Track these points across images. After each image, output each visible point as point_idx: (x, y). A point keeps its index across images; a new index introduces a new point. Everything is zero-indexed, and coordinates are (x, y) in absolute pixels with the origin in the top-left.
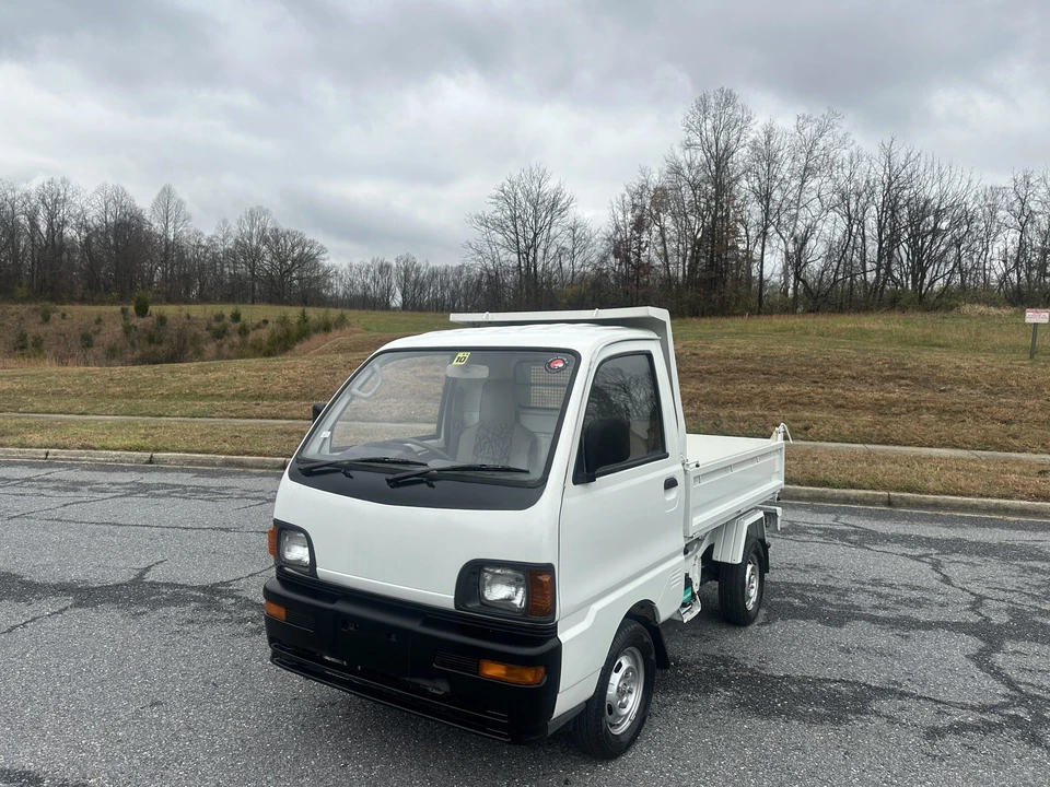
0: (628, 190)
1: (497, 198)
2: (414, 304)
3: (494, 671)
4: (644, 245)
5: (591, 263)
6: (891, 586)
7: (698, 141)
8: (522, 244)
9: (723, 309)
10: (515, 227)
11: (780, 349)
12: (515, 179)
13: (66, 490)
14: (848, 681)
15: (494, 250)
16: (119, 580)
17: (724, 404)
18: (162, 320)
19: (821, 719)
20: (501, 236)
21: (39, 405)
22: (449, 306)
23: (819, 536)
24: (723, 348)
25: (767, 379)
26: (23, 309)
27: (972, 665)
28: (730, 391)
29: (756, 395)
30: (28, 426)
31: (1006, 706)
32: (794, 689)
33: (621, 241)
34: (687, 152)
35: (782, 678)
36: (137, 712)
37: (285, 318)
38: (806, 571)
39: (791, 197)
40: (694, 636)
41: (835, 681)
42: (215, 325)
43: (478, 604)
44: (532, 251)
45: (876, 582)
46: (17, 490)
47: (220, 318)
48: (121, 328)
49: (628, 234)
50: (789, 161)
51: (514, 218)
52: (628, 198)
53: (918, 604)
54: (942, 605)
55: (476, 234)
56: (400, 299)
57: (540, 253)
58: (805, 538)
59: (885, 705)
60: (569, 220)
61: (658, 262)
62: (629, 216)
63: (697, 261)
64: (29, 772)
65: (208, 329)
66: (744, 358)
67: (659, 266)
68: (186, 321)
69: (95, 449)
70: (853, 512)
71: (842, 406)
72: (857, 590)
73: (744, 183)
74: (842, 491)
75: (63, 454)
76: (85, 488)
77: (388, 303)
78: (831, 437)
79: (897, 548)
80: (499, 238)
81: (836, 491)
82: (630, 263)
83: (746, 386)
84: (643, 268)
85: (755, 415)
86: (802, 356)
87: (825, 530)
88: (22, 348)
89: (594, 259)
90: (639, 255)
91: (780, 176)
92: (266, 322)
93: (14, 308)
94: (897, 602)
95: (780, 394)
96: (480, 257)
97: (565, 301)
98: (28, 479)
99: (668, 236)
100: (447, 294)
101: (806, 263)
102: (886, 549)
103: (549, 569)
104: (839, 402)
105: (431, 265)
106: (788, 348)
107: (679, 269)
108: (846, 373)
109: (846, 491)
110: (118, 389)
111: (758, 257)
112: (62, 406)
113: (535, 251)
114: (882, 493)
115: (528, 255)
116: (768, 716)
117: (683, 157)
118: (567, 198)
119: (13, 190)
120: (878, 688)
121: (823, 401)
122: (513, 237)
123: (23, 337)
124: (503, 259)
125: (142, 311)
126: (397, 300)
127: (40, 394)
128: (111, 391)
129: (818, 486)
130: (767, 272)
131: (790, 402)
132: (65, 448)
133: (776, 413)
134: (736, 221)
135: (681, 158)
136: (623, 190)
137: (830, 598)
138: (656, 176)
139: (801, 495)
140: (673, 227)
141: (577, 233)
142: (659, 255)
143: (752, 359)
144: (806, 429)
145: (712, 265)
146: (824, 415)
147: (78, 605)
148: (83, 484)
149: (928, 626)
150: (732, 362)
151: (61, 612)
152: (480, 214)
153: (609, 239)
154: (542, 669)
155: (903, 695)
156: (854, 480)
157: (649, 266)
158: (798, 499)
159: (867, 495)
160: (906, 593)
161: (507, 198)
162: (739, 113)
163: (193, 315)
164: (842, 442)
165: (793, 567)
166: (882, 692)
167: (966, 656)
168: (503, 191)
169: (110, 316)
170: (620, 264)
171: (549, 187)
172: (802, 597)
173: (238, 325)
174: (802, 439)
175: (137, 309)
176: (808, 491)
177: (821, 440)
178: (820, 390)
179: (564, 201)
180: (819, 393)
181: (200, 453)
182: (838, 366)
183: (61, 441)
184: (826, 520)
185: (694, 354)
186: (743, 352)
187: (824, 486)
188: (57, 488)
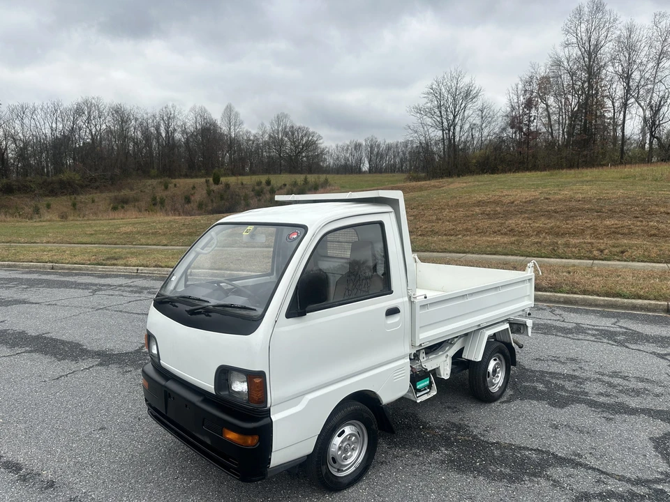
0: (521, 80)
1: (428, 94)
2: (376, 168)
3: (231, 436)
4: (532, 118)
5: (494, 133)
6: (625, 378)
7: (575, 40)
8: (445, 124)
9: (592, 162)
10: (441, 112)
11: (612, 194)
12: (440, 79)
13: (136, 292)
14: (542, 451)
15: (426, 129)
16: (130, 350)
17: (563, 235)
18: (227, 186)
19: (502, 476)
20: (430, 120)
21: (143, 241)
22: (399, 169)
23: (594, 335)
24: (571, 193)
25: (599, 216)
26: (154, 182)
27: (650, 445)
28: (569, 225)
29: (588, 227)
30: (132, 253)
31: (658, 481)
32: (497, 453)
33: (515, 117)
34: (566, 49)
35: (494, 443)
36: (91, 433)
37: (295, 182)
38: (563, 363)
39: (647, 75)
40: (449, 408)
41: (531, 450)
42: (257, 188)
43: (227, 393)
44: (452, 128)
45: (615, 374)
46: (111, 292)
47: (259, 183)
48: (205, 191)
49: (521, 111)
50: (646, 48)
51: (439, 107)
52: (520, 86)
53: (637, 393)
54: (657, 396)
55: (413, 120)
56: (368, 166)
57: (458, 128)
58: (580, 337)
59: (557, 472)
60: (478, 103)
61: (544, 130)
62: (522, 98)
63: (574, 128)
64: (18, 464)
65: (253, 191)
66: (584, 200)
67: (544, 133)
68: (240, 186)
69: (162, 267)
70: (633, 318)
71: (654, 235)
72: (595, 380)
73: (610, 69)
74: (630, 301)
75: (146, 270)
76: (146, 292)
77: (360, 168)
78: (641, 258)
79: (651, 347)
80: (429, 121)
81: (626, 300)
82: (523, 132)
83: (581, 221)
84: (531, 135)
85: (585, 243)
86: (629, 198)
87: (602, 330)
88: (154, 204)
89: (497, 130)
90: (529, 126)
91: (638, 61)
92: (285, 185)
93: (150, 182)
94: (621, 391)
95: (607, 227)
96: (416, 135)
97: (474, 161)
98: (121, 286)
99: (551, 111)
100: (398, 160)
101: (659, 125)
102: (641, 348)
103: (261, 375)
104: (652, 232)
105: (387, 143)
106: (620, 192)
107: (560, 134)
108: (662, 210)
109: (633, 301)
110: (186, 230)
111: (620, 122)
112: (155, 241)
113: (454, 129)
114: (662, 303)
115: (449, 131)
116: (464, 472)
117: (563, 54)
118: (476, 89)
119: (147, 114)
120: (561, 458)
121: (639, 231)
122: (439, 119)
123: (154, 199)
124: (432, 135)
125: (217, 181)
126: (366, 167)
127: (146, 234)
128: (183, 231)
129: (613, 297)
130: (628, 132)
131: (614, 232)
132: (147, 267)
133: (601, 241)
134: (603, 97)
135: (561, 54)
136: (518, 80)
137: (569, 385)
138: (543, 69)
139: (598, 303)
140: (554, 105)
141: (484, 113)
142: (544, 125)
143: (590, 201)
144: (623, 252)
145: (585, 129)
146: (639, 242)
147: (100, 364)
148: (146, 288)
149: (634, 412)
150: (574, 204)
151: (89, 369)
152: (417, 105)
153: (507, 116)
154: (257, 438)
155: (577, 465)
156: (642, 293)
157: (537, 133)
158: (596, 306)
159: (650, 304)
160: (633, 384)
161: (435, 93)
162: (608, 16)
163: (244, 183)
164: (649, 262)
165: (556, 359)
166: (562, 461)
167: (650, 439)
168: (432, 89)
169: (198, 185)
170: (515, 133)
171: (464, 82)
172: (547, 383)
173: (269, 188)
174: (619, 260)
175: (214, 180)
176: (603, 300)
177: (633, 260)
178: (639, 223)
179: (475, 92)
180: (638, 226)
181: (217, 270)
182: (656, 205)
183: (145, 262)
184: (606, 323)
185: (547, 199)
186: (583, 196)
187: (618, 297)
188: (132, 291)
